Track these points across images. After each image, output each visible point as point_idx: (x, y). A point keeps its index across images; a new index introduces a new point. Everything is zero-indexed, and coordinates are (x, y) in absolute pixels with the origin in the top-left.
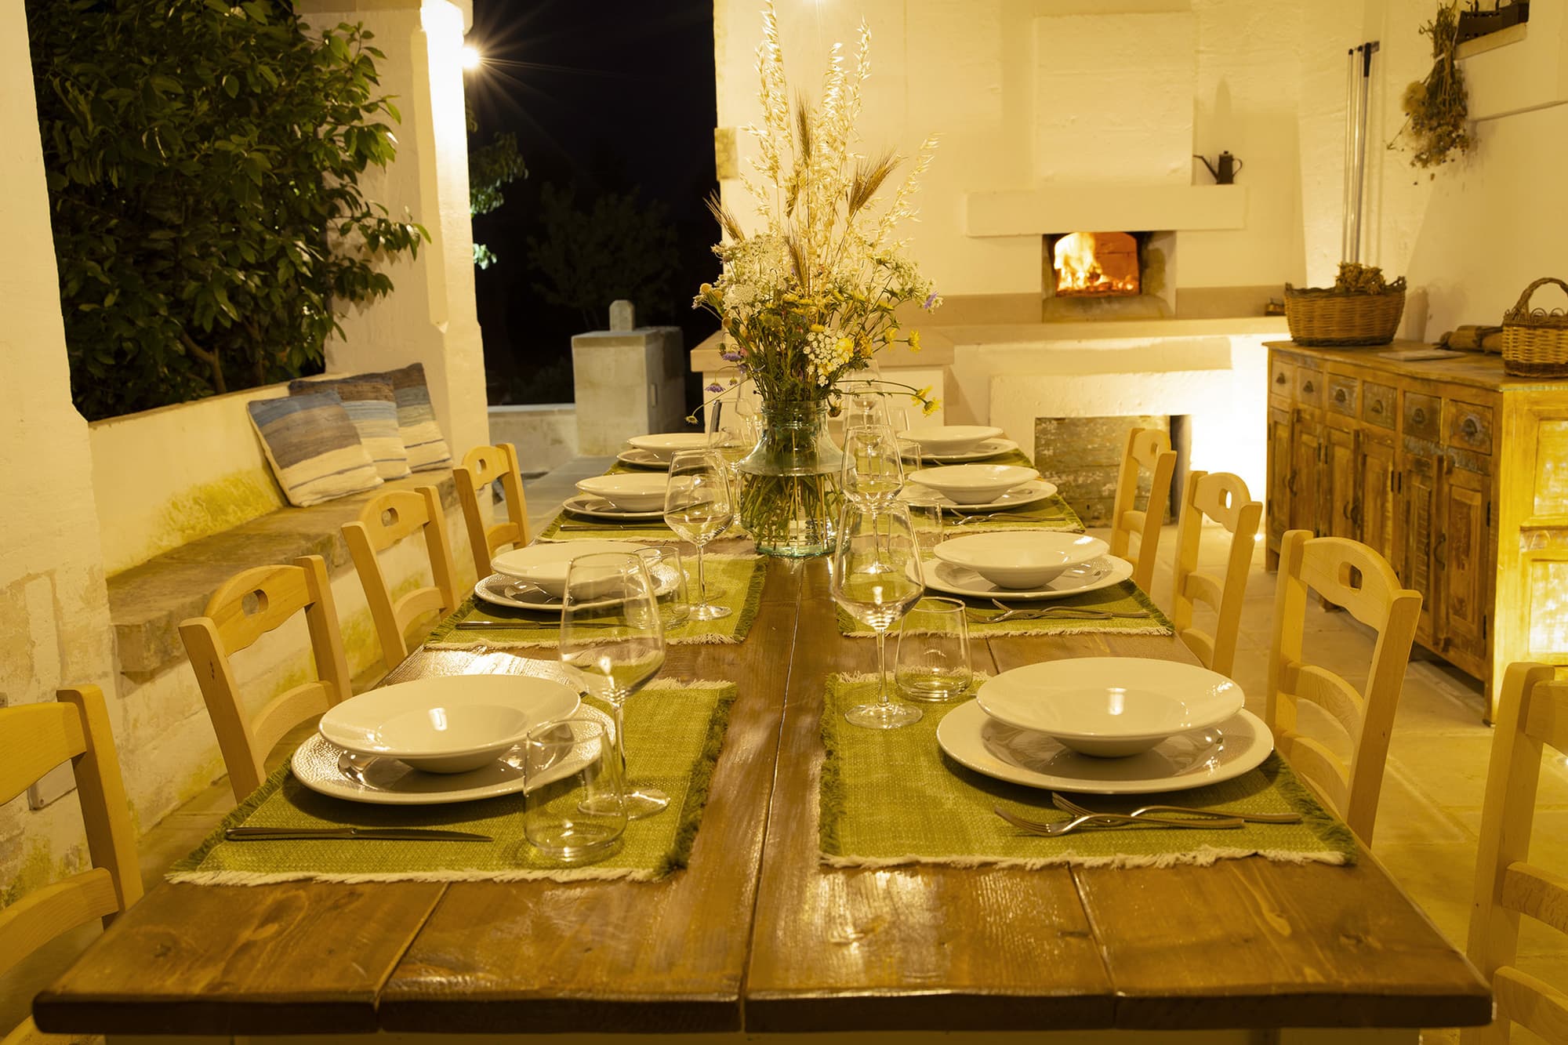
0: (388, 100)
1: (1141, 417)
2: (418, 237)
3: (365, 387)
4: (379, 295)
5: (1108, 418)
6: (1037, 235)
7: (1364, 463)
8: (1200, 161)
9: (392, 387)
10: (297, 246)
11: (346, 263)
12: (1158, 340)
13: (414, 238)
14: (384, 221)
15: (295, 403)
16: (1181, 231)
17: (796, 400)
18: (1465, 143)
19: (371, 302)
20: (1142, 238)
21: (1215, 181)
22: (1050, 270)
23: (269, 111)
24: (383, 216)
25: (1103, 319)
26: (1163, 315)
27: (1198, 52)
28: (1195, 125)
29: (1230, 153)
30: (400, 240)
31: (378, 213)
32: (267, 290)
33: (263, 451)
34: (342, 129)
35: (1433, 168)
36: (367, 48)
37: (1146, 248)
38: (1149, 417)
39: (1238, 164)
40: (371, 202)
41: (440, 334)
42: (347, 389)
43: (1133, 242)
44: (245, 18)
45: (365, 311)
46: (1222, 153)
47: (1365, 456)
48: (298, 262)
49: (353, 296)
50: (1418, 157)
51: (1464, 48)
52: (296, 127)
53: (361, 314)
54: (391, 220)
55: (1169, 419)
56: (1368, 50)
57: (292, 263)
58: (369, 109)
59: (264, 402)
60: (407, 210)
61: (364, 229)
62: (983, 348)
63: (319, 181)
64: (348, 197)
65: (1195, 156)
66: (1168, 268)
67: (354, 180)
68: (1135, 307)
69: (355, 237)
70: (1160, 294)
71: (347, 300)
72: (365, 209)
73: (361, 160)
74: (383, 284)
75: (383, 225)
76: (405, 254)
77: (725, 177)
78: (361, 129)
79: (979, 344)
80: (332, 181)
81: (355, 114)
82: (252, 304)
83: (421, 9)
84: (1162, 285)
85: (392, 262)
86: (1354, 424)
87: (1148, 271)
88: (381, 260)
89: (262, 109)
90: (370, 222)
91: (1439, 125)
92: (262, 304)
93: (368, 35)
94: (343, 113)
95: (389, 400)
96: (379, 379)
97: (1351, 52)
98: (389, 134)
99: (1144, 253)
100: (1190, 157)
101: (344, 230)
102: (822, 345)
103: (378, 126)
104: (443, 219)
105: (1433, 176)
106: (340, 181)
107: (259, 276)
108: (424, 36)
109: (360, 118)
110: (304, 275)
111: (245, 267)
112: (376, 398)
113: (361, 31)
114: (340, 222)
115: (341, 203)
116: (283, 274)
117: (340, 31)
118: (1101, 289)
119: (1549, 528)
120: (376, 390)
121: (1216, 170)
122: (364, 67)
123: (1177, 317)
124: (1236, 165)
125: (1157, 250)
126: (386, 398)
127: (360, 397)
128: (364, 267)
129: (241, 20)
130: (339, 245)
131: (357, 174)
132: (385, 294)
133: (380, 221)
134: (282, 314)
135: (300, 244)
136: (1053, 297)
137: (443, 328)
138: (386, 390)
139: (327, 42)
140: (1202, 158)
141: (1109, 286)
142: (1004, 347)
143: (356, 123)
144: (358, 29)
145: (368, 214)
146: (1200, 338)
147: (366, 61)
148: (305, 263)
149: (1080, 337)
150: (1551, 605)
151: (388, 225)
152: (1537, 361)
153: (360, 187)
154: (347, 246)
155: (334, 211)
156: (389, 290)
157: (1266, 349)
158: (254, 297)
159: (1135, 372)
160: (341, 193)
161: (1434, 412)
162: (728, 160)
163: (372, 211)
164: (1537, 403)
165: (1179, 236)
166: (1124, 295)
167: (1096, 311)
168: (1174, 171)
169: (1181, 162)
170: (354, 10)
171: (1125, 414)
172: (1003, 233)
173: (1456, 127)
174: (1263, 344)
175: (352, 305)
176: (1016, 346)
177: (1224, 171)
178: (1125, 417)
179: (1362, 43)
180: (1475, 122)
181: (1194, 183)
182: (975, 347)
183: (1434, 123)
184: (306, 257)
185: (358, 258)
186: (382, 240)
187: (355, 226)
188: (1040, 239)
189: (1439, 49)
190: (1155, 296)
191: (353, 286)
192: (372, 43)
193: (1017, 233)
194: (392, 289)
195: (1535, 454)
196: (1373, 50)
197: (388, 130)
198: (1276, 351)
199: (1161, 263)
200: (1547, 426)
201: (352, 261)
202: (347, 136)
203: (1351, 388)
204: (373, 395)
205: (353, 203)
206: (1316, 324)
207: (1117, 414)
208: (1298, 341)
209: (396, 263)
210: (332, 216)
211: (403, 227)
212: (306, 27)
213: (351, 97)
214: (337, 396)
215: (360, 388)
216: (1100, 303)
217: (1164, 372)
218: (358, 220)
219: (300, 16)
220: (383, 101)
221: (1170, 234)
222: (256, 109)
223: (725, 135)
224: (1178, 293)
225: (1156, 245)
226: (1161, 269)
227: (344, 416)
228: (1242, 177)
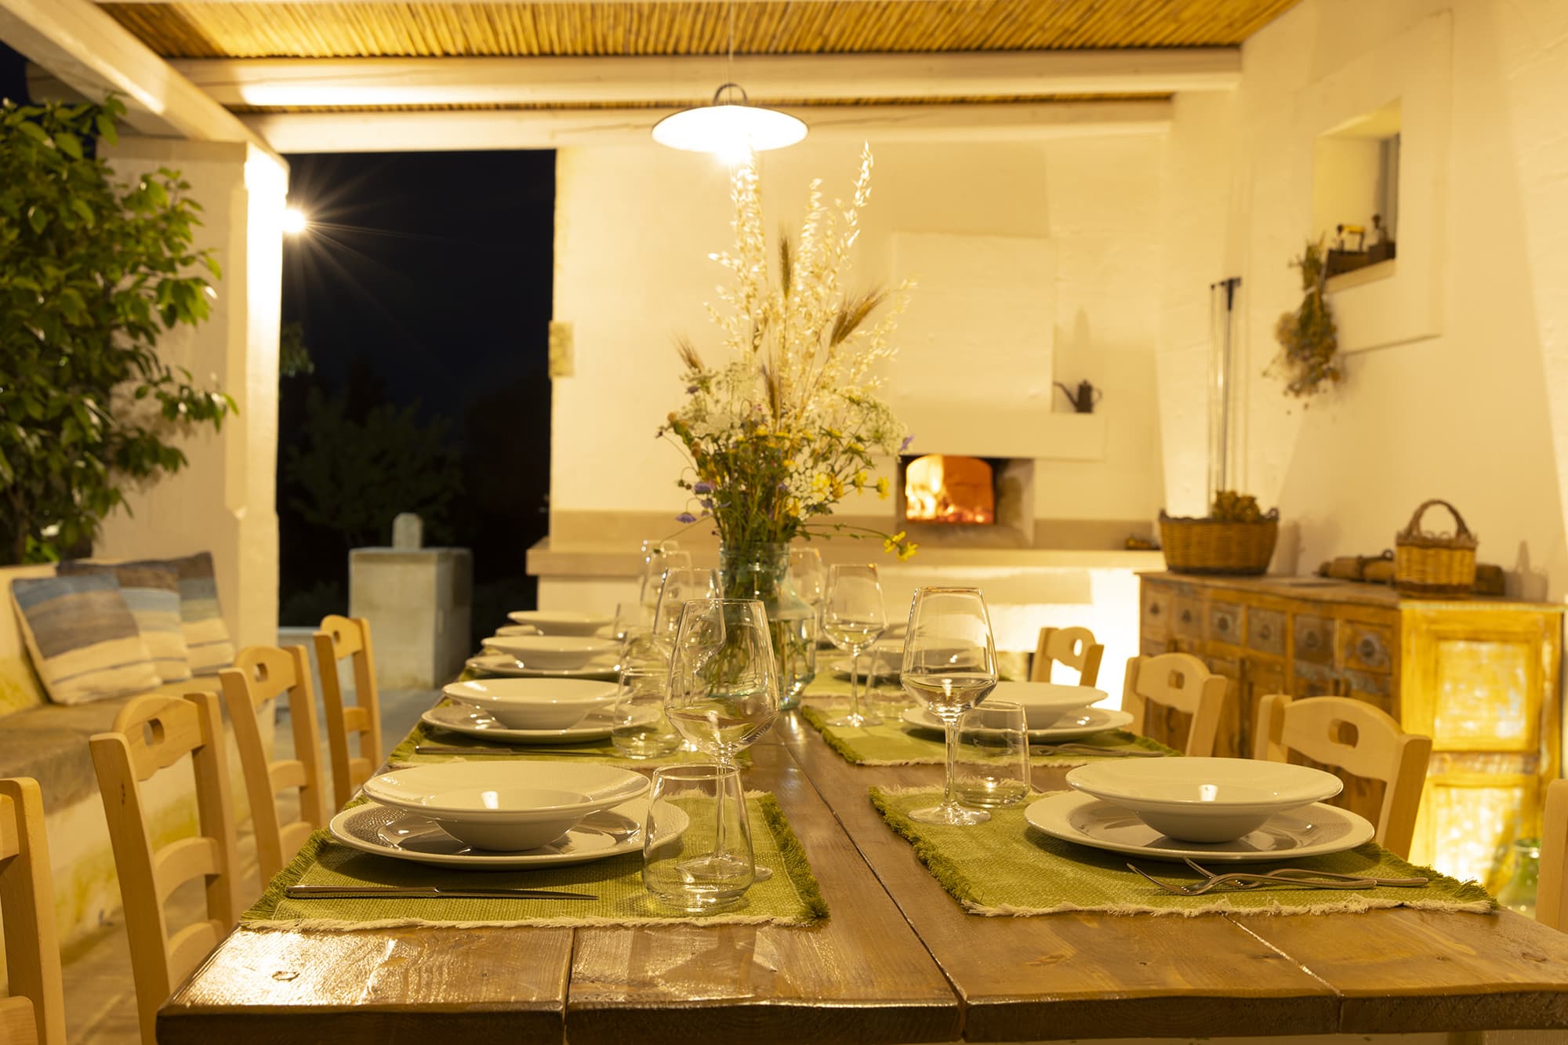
0: (211, 255)
2: (223, 408)
3: (146, 573)
4: (168, 472)
6: (890, 455)
7: (1251, 692)
8: (1059, 388)
9: (177, 577)
10: (85, 405)
11: (133, 435)
12: (1018, 571)
13: (219, 408)
14: (187, 387)
15: (68, 583)
16: (1040, 459)
17: (761, 540)
18: (1336, 375)
19: (157, 478)
20: (998, 465)
21: (1075, 409)
22: (902, 494)
24: (187, 382)
25: (958, 547)
26: (1020, 544)
27: (1057, 279)
28: (1055, 352)
29: (1089, 382)
30: (205, 410)
31: (180, 378)
32: (46, 453)
33: (22, 637)
34: (153, 281)
35: (1304, 399)
36: (184, 199)
37: (1001, 476)
38: (1006, 652)
39: (1098, 394)
40: (171, 366)
41: (236, 522)
42: (125, 573)
43: (986, 470)
46: (1081, 381)
47: (1251, 685)
48: (86, 424)
50: (1291, 387)
51: (1333, 283)
54: (195, 388)
55: (1027, 655)
56: (1231, 285)
58: (185, 262)
59: (31, 581)
60: (213, 378)
61: (161, 395)
63: (107, 342)
64: (142, 361)
65: (1054, 383)
66: (1025, 497)
67: (152, 342)
68: (992, 536)
69: (152, 406)
70: (1016, 524)
71: (127, 476)
72: (163, 374)
73: (170, 317)
74: (174, 459)
75: (185, 392)
76: (205, 426)
77: (559, 374)
78: (176, 282)
80: (123, 341)
81: (170, 266)
83: (247, 165)
84: (1018, 515)
85: (189, 435)
86: (1239, 652)
87: (1003, 501)
88: (178, 432)
90: (170, 388)
91: (1312, 356)
92: (37, 470)
93: (184, 186)
94: (158, 263)
95: (172, 590)
96: (162, 566)
97: (1213, 287)
98: (208, 289)
99: (999, 481)
100: (1050, 383)
101: (135, 396)
102: (802, 477)
103: (198, 281)
104: (249, 393)
105: (1306, 406)
106: (133, 341)
107: (41, 435)
108: (246, 193)
109: (175, 270)
110: (90, 439)
111: (29, 424)
112: (159, 587)
113: (179, 180)
114: (130, 387)
115: (133, 368)
116: (67, 436)
117: (159, 177)
118: (950, 520)
119: (1451, 752)
120: (159, 578)
121: (1075, 397)
122: (174, 217)
123: (1037, 546)
124: (1095, 396)
125: (1013, 480)
126: (170, 587)
127: (140, 583)
128: (154, 439)
129: (53, 152)
131: (159, 335)
132: (176, 470)
133: (182, 388)
135: (92, 404)
136: (904, 522)
137: (240, 514)
138: (170, 579)
139: (143, 186)
140: (1061, 385)
141: (959, 516)
143: (170, 275)
144: (175, 178)
145: (168, 379)
146: (1060, 571)
147: (180, 212)
148: (94, 426)
150: (1455, 833)
151: (191, 394)
152: (1430, 581)
153: (159, 350)
154: (137, 414)
155: (125, 375)
156: (182, 466)
157: (1137, 580)
158: (29, 459)
160: (133, 355)
161: (1328, 635)
162: (564, 355)
163: (173, 376)
164: (1433, 621)
165: (1037, 463)
166: (975, 525)
167: (951, 538)
168: (1034, 397)
169: (1042, 388)
170: (175, 157)
173: (1327, 359)
174: (1136, 573)
177: (1083, 400)
179: (1224, 277)
180: (1345, 356)
181: (1053, 409)
183: (1307, 353)
184: (95, 418)
185: (148, 428)
186: (183, 407)
187: (153, 391)
189: (1308, 283)
190: (1012, 527)
191: (138, 460)
192: (188, 194)
194: (186, 463)
195: (1433, 674)
196: (1235, 285)
197: (206, 284)
198: (1148, 581)
199: (1018, 491)
200: (1445, 646)
201: (141, 431)
202: (160, 289)
203: (1234, 615)
204: (153, 583)
205: (149, 367)
206: (1192, 551)
208: (1172, 568)
209: (193, 435)
210: (118, 380)
211: (208, 397)
212: (110, 172)
213: (168, 246)
214: (114, 581)
215: (140, 574)
216: (954, 531)
217: (1024, 604)
218: (154, 385)
219: (105, 160)
220: (203, 254)
221: (1027, 462)
223: (561, 329)
224: (1038, 524)
225: (1012, 473)
226: (1018, 498)
227: (122, 604)
228: (1100, 407)
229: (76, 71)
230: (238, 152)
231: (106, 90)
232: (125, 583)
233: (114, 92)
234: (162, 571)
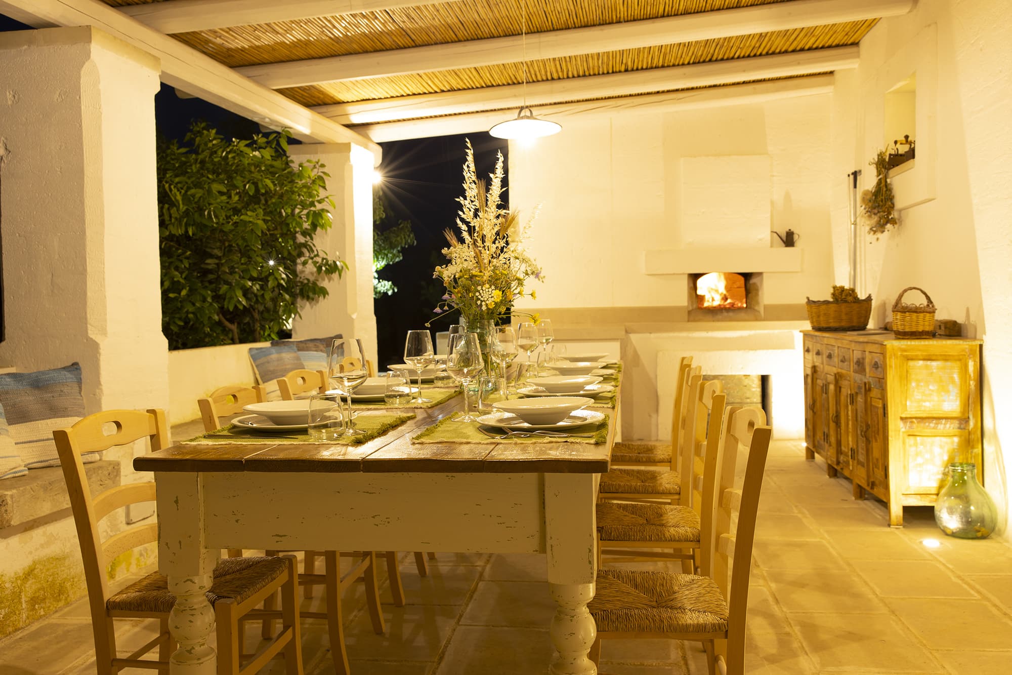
0: (330, 197)
1: (745, 376)
2: (342, 267)
3: (311, 345)
4: (321, 298)
5: (725, 376)
6: (684, 274)
7: (840, 391)
8: (775, 235)
9: (325, 346)
10: (279, 270)
11: (306, 281)
12: (752, 332)
13: (340, 268)
14: (326, 259)
15: (273, 350)
16: (766, 272)
18: (893, 222)
19: (317, 302)
20: (747, 276)
21: (784, 245)
22: (694, 294)
23: (269, 203)
24: (325, 256)
25: (722, 320)
26: (757, 319)
27: (773, 176)
28: (772, 216)
29: (792, 230)
30: (332, 269)
31: (322, 254)
32: (262, 292)
33: (255, 374)
34: (305, 212)
35: (879, 235)
36: (322, 172)
37: (749, 280)
38: (749, 376)
39: (797, 236)
40: (319, 249)
41: (353, 319)
42: (301, 345)
43: (742, 279)
44: (260, 157)
45: (314, 307)
46: (788, 230)
47: (840, 388)
48: (279, 278)
49: (308, 298)
50: (871, 229)
51: (892, 172)
52: (283, 211)
53: (312, 307)
54: (329, 259)
55: (760, 377)
56: (855, 174)
57: (276, 279)
58: (320, 202)
59: (257, 349)
60: (338, 253)
61: (315, 263)
62: (652, 335)
63: (295, 239)
64: (308, 247)
65: (772, 232)
66: (760, 293)
67: (312, 239)
68: (742, 315)
69: (310, 268)
70: (756, 308)
71: (305, 301)
72: (316, 253)
73: (314, 226)
74: (324, 292)
75: (325, 261)
76: (335, 276)
78: (314, 212)
79: (650, 333)
80: (301, 239)
81: (312, 204)
82: (255, 299)
83: (351, 153)
84: (758, 303)
85: (329, 281)
86: (835, 370)
87: (750, 295)
88: (324, 280)
89: (266, 201)
90: (319, 260)
91: (879, 212)
92: (260, 299)
93: (323, 166)
94: (306, 204)
95: (323, 352)
96: (318, 341)
97: (849, 175)
98: (329, 214)
99: (748, 285)
100: (769, 232)
101: (305, 263)
102: (484, 292)
103: (323, 210)
104: (357, 259)
105: (878, 239)
106: (305, 239)
107: (259, 284)
108: (351, 167)
109: (315, 206)
110: (282, 285)
111: (252, 279)
112: (316, 351)
113: (319, 164)
114: (303, 259)
115: (305, 250)
116: (271, 284)
117: (308, 164)
118: (728, 306)
119: (916, 418)
120: (317, 347)
121: (785, 239)
122: (320, 181)
123: (764, 320)
124: (796, 237)
125: (755, 284)
126: (321, 351)
127: (308, 349)
128: (314, 284)
129: (258, 158)
130: (303, 272)
131: (313, 235)
132: (324, 297)
133: (323, 259)
134: (270, 304)
135: (281, 269)
136: (696, 309)
137: (354, 316)
138: (322, 347)
139: (301, 168)
140: (776, 232)
141: (732, 305)
142: (665, 335)
143: (313, 209)
144: (317, 163)
145: (317, 255)
146: (776, 331)
147: (321, 178)
148: (283, 279)
149: (707, 330)
150: (920, 460)
151: (327, 261)
152: (907, 330)
153: (314, 242)
154: (307, 273)
155: (301, 254)
156: (327, 295)
157: (802, 334)
158: (256, 295)
159: (739, 350)
160: (305, 245)
161: (864, 359)
163: (319, 254)
164: (905, 351)
165: (765, 275)
166: (740, 309)
167: (719, 317)
168: (760, 240)
169: (765, 235)
170: (316, 153)
171: (734, 373)
172: (665, 273)
173: (889, 213)
174: (800, 331)
175: (308, 303)
176: (671, 334)
177: (789, 240)
178: (735, 376)
179: (853, 171)
180: (900, 211)
181: (772, 246)
182: (647, 335)
183: (876, 211)
184: (284, 276)
185: (312, 279)
186: (324, 268)
187: (310, 261)
188: (686, 277)
189: (879, 174)
190: (754, 309)
191: (308, 292)
192: (325, 170)
193: (672, 273)
194: (328, 294)
195: (905, 378)
196: (858, 174)
197: (328, 211)
198: (806, 335)
199: (757, 290)
200: (911, 363)
201: (308, 280)
202: (308, 215)
203: (833, 350)
204: (314, 349)
205: (311, 250)
206: (822, 318)
207: (730, 373)
208: (814, 328)
209: (331, 282)
210: (300, 256)
211: (334, 262)
212: (292, 162)
213: (311, 195)
214: (295, 348)
215: (308, 345)
216: (722, 312)
217: (756, 350)
218: (312, 258)
219: (289, 157)
220: (327, 198)
221: (760, 274)
222: (263, 202)
224: (765, 307)
225: (753, 281)
226: (757, 295)
227: (298, 359)
228: (799, 243)
229: (267, 120)
230: (346, 147)
231: (282, 127)
232: (299, 350)
233: (286, 128)
234: (318, 344)
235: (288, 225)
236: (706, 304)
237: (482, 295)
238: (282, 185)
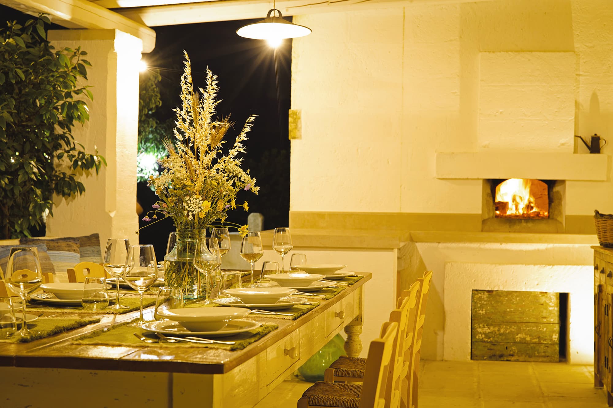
0: (87, 88)
1: (541, 293)
2: (100, 162)
3: (63, 244)
4: (78, 194)
5: (520, 292)
6: (478, 179)
8: (579, 139)
9: (79, 245)
10: (31, 164)
11: (62, 176)
12: (550, 246)
13: (97, 163)
14: (82, 153)
15: (21, 248)
16: (568, 180)
19: (74, 198)
20: (551, 184)
21: (589, 151)
22: (492, 201)
23: (23, 92)
24: (82, 150)
25: (520, 232)
26: (558, 231)
27: (579, 75)
28: (576, 118)
29: (598, 135)
30: (89, 163)
31: (78, 148)
32: (12, 187)
34: (61, 102)
36: (82, 60)
37: (552, 191)
38: (546, 293)
39: (604, 142)
40: (76, 142)
41: (111, 218)
42: (52, 244)
43: (546, 186)
44: (15, 44)
45: (70, 202)
46: (593, 135)
48: (30, 172)
49: (64, 194)
52: (37, 101)
53: (68, 204)
54: (86, 153)
55: (558, 295)
57: (27, 173)
58: (77, 92)
60: (96, 147)
61: (71, 157)
62: (441, 245)
63: (53, 130)
64: (65, 139)
65: (575, 136)
66: (562, 203)
67: (70, 130)
68: (542, 225)
69: (66, 162)
70: (559, 219)
72: (72, 146)
73: (70, 118)
75: (81, 155)
76: (93, 170)
77: (294, 138)
78: (70, 103)
79: (439, 243)
80: (59, 130)
81: (68, 95)
82: (3, 193)
83: (115, 41)
84: (560, 213)
85: (87, 177)
87: (553, 204)
88: (82, 175)
89: (20, 90)
90: (76, 153)
93: (84, 53)
94: (61, 95)
95: (76, 252)
96: (71, 240)
98: (85, 106)
99: (551, 193)
100: (573, 136)
101: (60, 157)
103: (78, 102)
104: (118, 154)
106: (63, 130)
107: (8, 178)
108: (115, 54)
109: (71, 97)
110: (32, 179)
112: (69, 251)
113: (80, 51)
114: (59, 152)
115: (62, 142)
116: (20, 179)
117: (65, 52)
118: (532, 216)
120: (69, 246)
121: (590, 144)
122: (80, 69)
123: (566, 232)
124: (602, 143)
125: (558, 192)
127: (59, 249)
128: (71, 178)
129: (13, 45)
130: (59, 165)
131: (71, 127)
132: (81, 194)
133: (80, 153)
134: (19, 200)
135: (32, 162)
136: (493, 218)
137: (112, 215)
138: (75, 247)
139: (58, 56)
140: (580, 137)
142: (454, 245)
143: (69, 100)
144: (78, 50)
145: (74, 149)
147: (81, 66)
149: (501, 241)
151: (84, 155)
153: (72, 134)
154: (64, 166)
155: (58, 146)
156: (83, 192)
157: (593, 250)
159: (535, 264)
160: (63, 137)
162: (296, 128)
163: (76, 148)
165: (567, 183)
167: (517, 227)
168: (563, 144)
169: (568, 139)
170: (79, 39)
171: (528, 290)
172: (457, 177)
175: (63, 198)
176: (461, 245)
177: (594, 146)
178: (531, 292)
181: (575, 151)
182: (435, 245)
184: (35, 170)
185: (69, 173)
186: (80, 163)
187: (66, 155)
188: (481, 182)
190: (556, 220)
191: (63, 188)
193: (465, 177)
197: (84, 103)
198: (596, 251)
199: (560, 199)
201: (64, 174)
202: (63, 106)
204: (66, 249)
205: (68, 143)
206: (608, 234)
207: (524, 290)
208: (601, 244)
209: (89, 177)
211: (92, 156)
213: (66, 86)
214: (45, 247)
215: (59, 244)
216: (521, 222)
217: (553, 265)
218: (68, 152)
219: (49, 42)
220: (84, 89)
221: (563, 182)
222: (17, 91)
223: (295, 113)
224: (567, 217)
225: (557, 189)
226: (560, 204)
227: (47, 258)
228: (606, 149)
230: (110, 34)
232: (49, 249)
234: (71, 243)
235: (42, 116)
236: (509, 213)
237: (190, 205)
238: (37, 74)
